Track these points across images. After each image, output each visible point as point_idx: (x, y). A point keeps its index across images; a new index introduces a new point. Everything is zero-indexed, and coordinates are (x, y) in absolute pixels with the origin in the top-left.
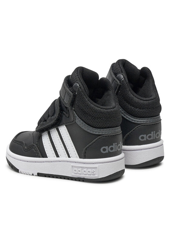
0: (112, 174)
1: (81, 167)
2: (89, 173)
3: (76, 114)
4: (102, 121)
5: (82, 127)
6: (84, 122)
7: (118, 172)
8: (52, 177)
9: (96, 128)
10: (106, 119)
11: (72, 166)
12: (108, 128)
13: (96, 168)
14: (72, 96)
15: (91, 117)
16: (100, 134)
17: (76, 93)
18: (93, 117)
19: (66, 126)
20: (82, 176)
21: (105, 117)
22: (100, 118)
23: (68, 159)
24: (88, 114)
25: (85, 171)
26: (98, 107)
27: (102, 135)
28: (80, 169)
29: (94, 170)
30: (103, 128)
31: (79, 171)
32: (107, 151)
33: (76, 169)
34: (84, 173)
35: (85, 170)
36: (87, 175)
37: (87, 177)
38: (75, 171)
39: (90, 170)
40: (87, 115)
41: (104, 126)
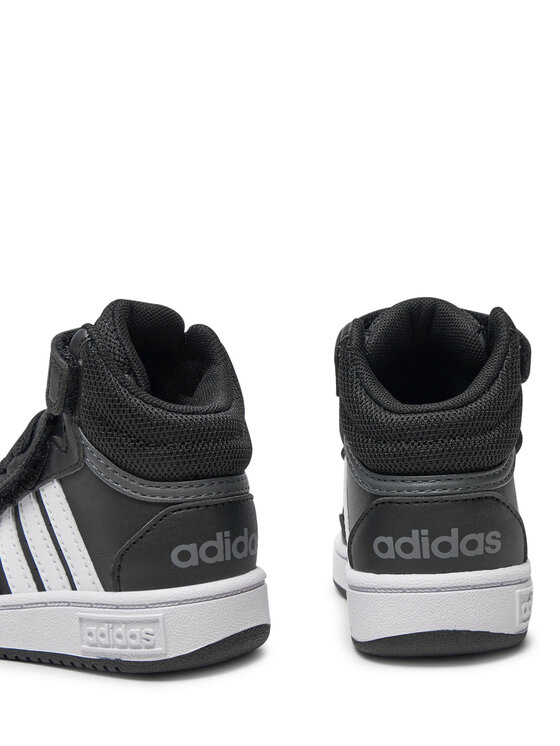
0: (216, 643)
1: (108, 622)
2: (133, 642)
3: (86, 435)
4: (171, 454)
5: (105, 480)
6: (112, 461)
7: (238, 634)
8: (25, 659)
9: (154, 480)
10: (187, 447)
11: (81, 619)
12: (196, 478)
13: (155, 621)
14: (66, 373)
15: (132, 441)
16: (169, 499)
17: (81, 362)
18: (138, 441)
19: (61, 481)
20: (113, 652)
21: (183, 439)
22: (165, 445)
23: (69, 595)
24: (121, 432)
25: (119, 636)
26: (155, 406)
27: (174, 504)
28: (103, 629)
29: (150, 630)
30: (177, 480)
31: (102, 635)
32: (193, 562)
33: (92, 628)
34: (119, 641)
35: (120, 629)
36: (128, 650)
37: (129, 654)
38: (90, 634)
39: (134, 630)
40: (121, 435)
41: (181, 473)
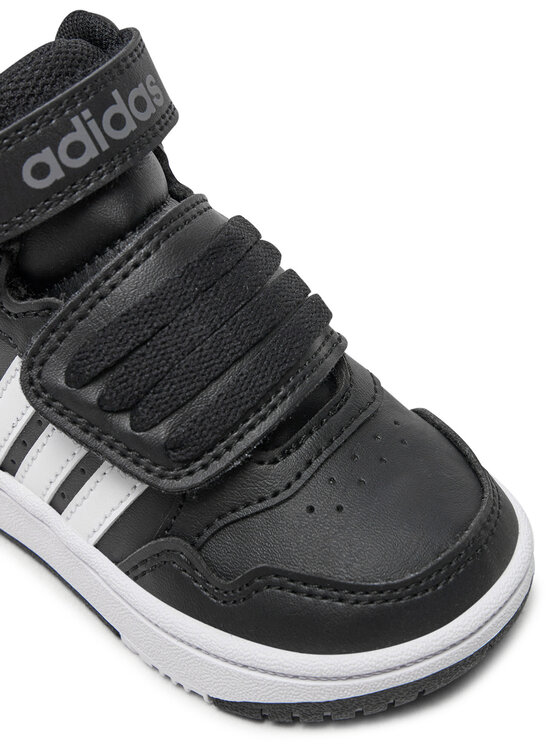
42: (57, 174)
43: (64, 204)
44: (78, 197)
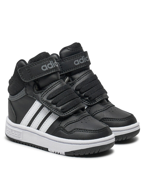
42: (47, 69)
43: (48, 74)
44: (50, 73)
